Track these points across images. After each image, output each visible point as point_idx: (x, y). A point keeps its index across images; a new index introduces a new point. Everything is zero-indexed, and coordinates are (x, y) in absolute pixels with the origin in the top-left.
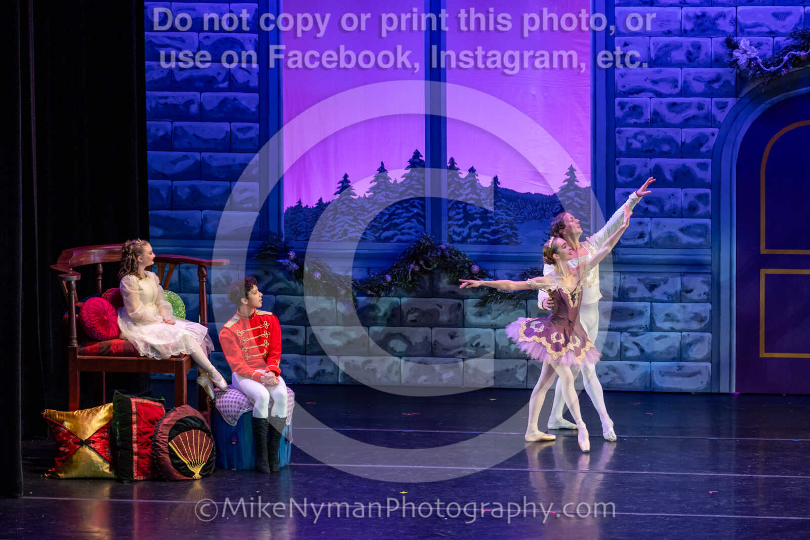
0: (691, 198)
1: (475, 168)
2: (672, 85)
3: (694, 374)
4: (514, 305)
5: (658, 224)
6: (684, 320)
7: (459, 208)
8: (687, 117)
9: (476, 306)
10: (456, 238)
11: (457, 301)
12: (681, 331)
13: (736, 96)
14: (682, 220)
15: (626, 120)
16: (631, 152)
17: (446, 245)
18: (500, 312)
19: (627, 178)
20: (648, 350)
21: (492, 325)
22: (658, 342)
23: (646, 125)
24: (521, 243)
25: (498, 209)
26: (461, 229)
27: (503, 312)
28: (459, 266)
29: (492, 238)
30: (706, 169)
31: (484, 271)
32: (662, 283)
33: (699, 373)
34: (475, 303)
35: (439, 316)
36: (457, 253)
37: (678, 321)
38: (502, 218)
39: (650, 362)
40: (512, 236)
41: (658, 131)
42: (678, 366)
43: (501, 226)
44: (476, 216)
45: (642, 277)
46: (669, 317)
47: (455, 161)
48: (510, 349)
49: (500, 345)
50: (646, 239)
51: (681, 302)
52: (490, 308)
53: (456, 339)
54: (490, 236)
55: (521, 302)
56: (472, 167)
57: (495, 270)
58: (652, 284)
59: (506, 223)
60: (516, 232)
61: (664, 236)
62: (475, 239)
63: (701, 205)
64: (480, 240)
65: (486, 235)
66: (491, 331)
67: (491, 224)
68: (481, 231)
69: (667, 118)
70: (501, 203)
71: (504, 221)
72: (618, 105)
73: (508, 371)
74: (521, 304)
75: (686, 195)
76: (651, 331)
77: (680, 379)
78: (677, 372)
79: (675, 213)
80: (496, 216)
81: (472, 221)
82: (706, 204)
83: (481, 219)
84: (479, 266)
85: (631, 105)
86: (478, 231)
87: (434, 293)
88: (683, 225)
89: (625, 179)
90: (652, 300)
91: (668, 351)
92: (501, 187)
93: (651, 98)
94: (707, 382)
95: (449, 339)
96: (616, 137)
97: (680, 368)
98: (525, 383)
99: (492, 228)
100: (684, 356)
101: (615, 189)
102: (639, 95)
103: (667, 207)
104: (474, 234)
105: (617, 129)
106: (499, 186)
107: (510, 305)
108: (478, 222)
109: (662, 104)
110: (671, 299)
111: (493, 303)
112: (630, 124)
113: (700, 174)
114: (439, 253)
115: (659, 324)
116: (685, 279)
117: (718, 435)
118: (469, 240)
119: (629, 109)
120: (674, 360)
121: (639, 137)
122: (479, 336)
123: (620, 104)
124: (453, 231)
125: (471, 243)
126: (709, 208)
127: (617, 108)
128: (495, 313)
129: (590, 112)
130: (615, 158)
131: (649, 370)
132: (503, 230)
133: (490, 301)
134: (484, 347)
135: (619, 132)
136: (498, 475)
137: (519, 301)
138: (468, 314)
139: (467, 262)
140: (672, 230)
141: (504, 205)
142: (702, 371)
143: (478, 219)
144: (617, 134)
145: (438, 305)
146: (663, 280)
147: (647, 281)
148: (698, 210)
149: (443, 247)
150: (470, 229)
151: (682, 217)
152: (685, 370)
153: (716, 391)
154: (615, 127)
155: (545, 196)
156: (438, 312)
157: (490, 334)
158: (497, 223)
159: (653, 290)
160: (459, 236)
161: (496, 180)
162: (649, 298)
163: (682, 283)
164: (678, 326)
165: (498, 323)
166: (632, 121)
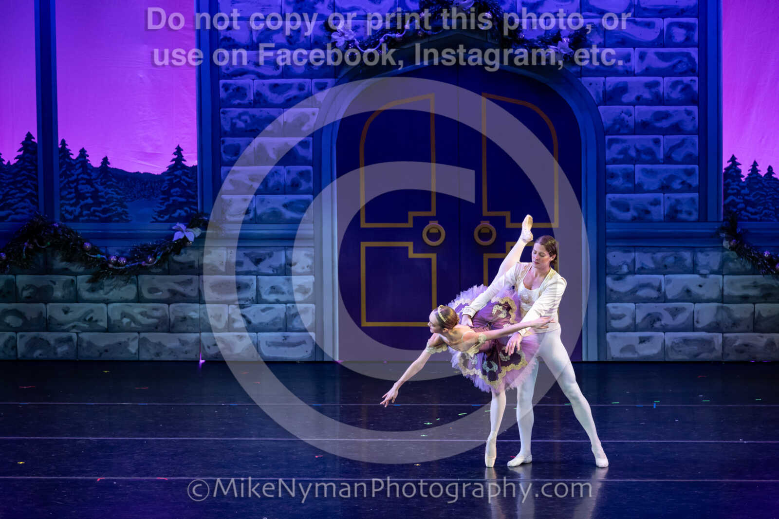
0: (293, 175)
1: (86, 149)
2: (273, 67)
3: (299, 344)
4: (124, 281)
5: (262, 201)
6: (288, 291)
7: (71, 188)
8: (288, 98)
9: (89, 282)
10: (68, 216)
11: (71, 277)
12: (286, 303)
13: (335, 77)
14: (284, 196)
15: (230, 101)
16: (235, 132)
17: (58, 224)
18: (112, 287)
19: (232, 157)
20: (255, 321)
21: (104, 300)
22: (263, 314)
23: (250, 105)
24: (131, 220)
25: (109, 188)
26: (73, 208)
27: (114, 288)
28: (72, 243)
29: (103, 216)
30: (308, 148)
31: (96, 248)
32: (267, 257)
33: (304, 342)
34: (87, 279)
35: (53, 294)
36: (70, 231)
37: (283, 293)
38: (112, 197)
39: (257, 333)
40: (122, 214)
41: (261, 111)
42: (284, 337)
43: (112, 204)
44: (88, 195)
45: (248, 251)
46: (274, 289)
47: (66, 143)
48: (122, 323)
49: (112, 319)
50: (251, 215)
51: (285, 275)
52: (102, 284)
53: (70, 314)
54: (101, 215)
55: (132, 277)
56: (83, 148)
57: (106, 247)
58: (257, 258)
59: (116, 201)
60: (125, 210)
61: (269, 211)
62: (86, 218)
63: (303, 182)
64: (91, 218)
65: (98, 214)
66: (103, 305)
67: (101, 203)
68: (92, 209)
69: (269, 99)
70: (111, 183)
71: (115, 200)
72: (222, 87)
73: (120, 344)
74: (132, 279)
75: (289, 172)
76: (257, 303)
77: (286, 348)
78: (282, 342)
79: (279, 190)
80: (106, 196)
81: (83, 200)
82: (308, 181)
83: (92, 198)
84: (91, 244)
85: (235, 86)
86: (89, 209)
87: (48, 270)
88: (286, 201)
89: (229, 157)
90: (257, 274)
91: (274, 322)
92: (111, 167)
93: (253, 80)
94: (312, 351)
95: (63, 314)
96: (222, 119)
97: (285, 338)
98: (137, 356)
99: (103, 206)
100: (290, 326)
101: (221, 167)
102: (243, 77)
103: (271, 184)
104: (85, 212)
105: (222, 110)
106: (108, 166)
107: (121, 280)
108: (90, 201)
109: (264, 85)
110: (275, 272)
111: (105, 279)
112: (234, 105)
113: (302, 152)
114: (52, 232)
115: (265, 297)
116: (288, 252)
117: (323, 402)
118: (81, 219)
119: (233, 90)
120: (279, 330)
121: (243, 117)
122: (92, 311)
123: (224, 86)
124: (66, 210)
125: (83, 221)
126: (311, 184)
127: (222, 90)
128: (107, 289)
129: (195, 94)
130: (221, 137)
131: (256, 341)
132: (113, 208)
133: (103, 277)
134: (96, 321)
135: (224, 113)
136: (113, 444)
137: (130, 276)
138: (81, 289)
139: (80, 239)
140: (276, 206)
141: (114, 184)
142: (307, 341)
143: (89, 199)
144: (222, 115)
145: (51, 281)
146: (268, 254)
147: (253, 256)
148: (300, 187)
149: (56, 225)
150: (81, 207)
151: (285, 194)
152: (290, 340)
153: (321, 360)
154: (220, 108)
155: (154, 175)
156: (52, 289)
157: (102, 308)
158: (108, 202)
159: (259, 264)
160: (71, 215)
161: (105, 161)
162: (255, 271)
163: (286, 257)
164: (282, 298)
165: (109, 298)
166: (237, 102)
